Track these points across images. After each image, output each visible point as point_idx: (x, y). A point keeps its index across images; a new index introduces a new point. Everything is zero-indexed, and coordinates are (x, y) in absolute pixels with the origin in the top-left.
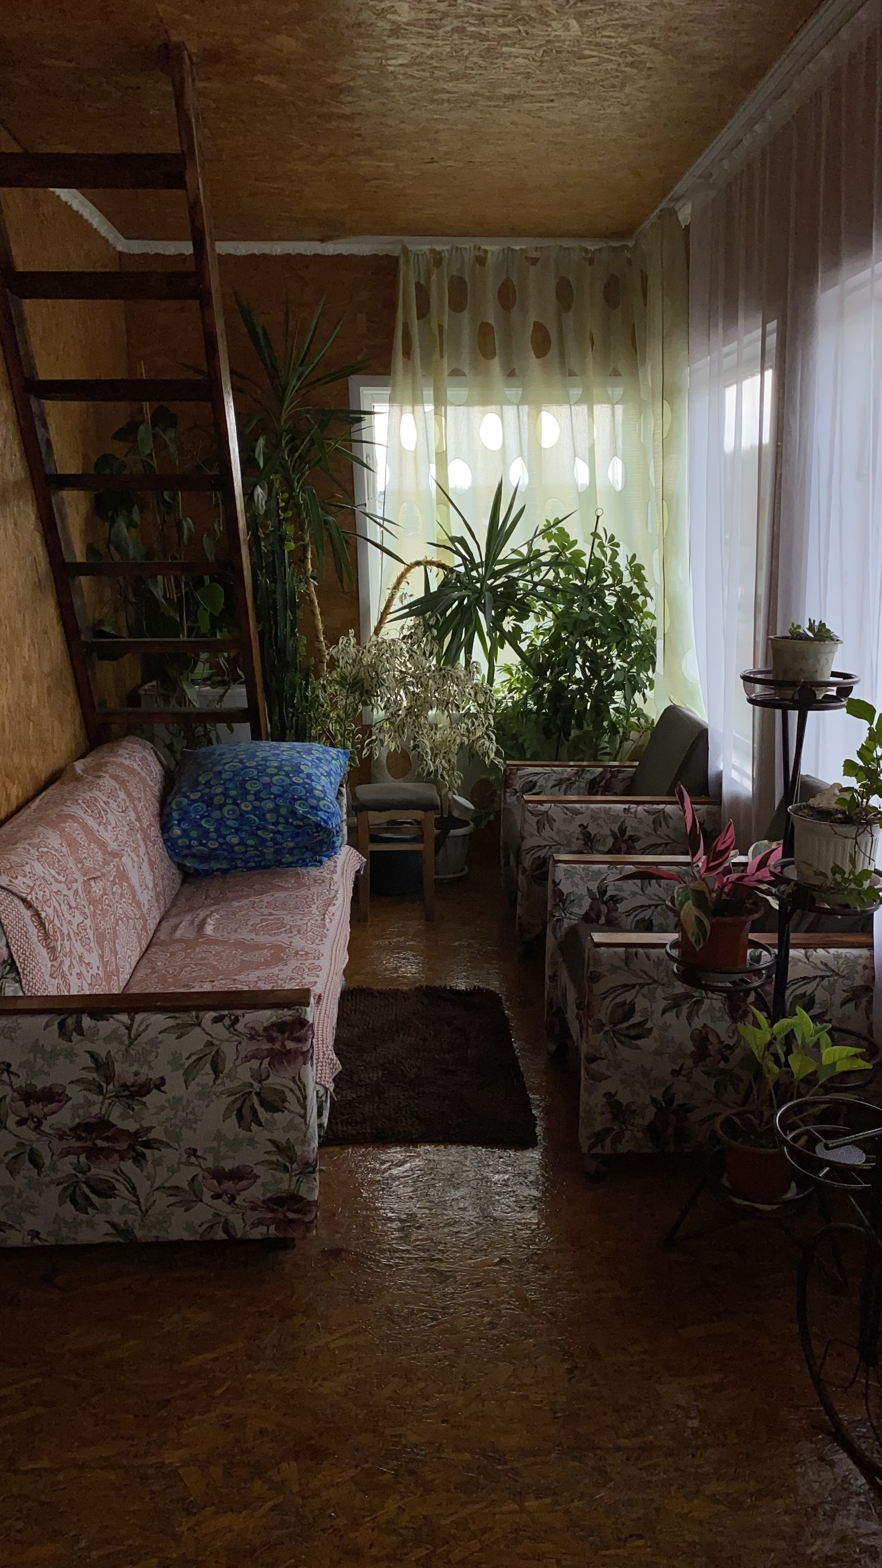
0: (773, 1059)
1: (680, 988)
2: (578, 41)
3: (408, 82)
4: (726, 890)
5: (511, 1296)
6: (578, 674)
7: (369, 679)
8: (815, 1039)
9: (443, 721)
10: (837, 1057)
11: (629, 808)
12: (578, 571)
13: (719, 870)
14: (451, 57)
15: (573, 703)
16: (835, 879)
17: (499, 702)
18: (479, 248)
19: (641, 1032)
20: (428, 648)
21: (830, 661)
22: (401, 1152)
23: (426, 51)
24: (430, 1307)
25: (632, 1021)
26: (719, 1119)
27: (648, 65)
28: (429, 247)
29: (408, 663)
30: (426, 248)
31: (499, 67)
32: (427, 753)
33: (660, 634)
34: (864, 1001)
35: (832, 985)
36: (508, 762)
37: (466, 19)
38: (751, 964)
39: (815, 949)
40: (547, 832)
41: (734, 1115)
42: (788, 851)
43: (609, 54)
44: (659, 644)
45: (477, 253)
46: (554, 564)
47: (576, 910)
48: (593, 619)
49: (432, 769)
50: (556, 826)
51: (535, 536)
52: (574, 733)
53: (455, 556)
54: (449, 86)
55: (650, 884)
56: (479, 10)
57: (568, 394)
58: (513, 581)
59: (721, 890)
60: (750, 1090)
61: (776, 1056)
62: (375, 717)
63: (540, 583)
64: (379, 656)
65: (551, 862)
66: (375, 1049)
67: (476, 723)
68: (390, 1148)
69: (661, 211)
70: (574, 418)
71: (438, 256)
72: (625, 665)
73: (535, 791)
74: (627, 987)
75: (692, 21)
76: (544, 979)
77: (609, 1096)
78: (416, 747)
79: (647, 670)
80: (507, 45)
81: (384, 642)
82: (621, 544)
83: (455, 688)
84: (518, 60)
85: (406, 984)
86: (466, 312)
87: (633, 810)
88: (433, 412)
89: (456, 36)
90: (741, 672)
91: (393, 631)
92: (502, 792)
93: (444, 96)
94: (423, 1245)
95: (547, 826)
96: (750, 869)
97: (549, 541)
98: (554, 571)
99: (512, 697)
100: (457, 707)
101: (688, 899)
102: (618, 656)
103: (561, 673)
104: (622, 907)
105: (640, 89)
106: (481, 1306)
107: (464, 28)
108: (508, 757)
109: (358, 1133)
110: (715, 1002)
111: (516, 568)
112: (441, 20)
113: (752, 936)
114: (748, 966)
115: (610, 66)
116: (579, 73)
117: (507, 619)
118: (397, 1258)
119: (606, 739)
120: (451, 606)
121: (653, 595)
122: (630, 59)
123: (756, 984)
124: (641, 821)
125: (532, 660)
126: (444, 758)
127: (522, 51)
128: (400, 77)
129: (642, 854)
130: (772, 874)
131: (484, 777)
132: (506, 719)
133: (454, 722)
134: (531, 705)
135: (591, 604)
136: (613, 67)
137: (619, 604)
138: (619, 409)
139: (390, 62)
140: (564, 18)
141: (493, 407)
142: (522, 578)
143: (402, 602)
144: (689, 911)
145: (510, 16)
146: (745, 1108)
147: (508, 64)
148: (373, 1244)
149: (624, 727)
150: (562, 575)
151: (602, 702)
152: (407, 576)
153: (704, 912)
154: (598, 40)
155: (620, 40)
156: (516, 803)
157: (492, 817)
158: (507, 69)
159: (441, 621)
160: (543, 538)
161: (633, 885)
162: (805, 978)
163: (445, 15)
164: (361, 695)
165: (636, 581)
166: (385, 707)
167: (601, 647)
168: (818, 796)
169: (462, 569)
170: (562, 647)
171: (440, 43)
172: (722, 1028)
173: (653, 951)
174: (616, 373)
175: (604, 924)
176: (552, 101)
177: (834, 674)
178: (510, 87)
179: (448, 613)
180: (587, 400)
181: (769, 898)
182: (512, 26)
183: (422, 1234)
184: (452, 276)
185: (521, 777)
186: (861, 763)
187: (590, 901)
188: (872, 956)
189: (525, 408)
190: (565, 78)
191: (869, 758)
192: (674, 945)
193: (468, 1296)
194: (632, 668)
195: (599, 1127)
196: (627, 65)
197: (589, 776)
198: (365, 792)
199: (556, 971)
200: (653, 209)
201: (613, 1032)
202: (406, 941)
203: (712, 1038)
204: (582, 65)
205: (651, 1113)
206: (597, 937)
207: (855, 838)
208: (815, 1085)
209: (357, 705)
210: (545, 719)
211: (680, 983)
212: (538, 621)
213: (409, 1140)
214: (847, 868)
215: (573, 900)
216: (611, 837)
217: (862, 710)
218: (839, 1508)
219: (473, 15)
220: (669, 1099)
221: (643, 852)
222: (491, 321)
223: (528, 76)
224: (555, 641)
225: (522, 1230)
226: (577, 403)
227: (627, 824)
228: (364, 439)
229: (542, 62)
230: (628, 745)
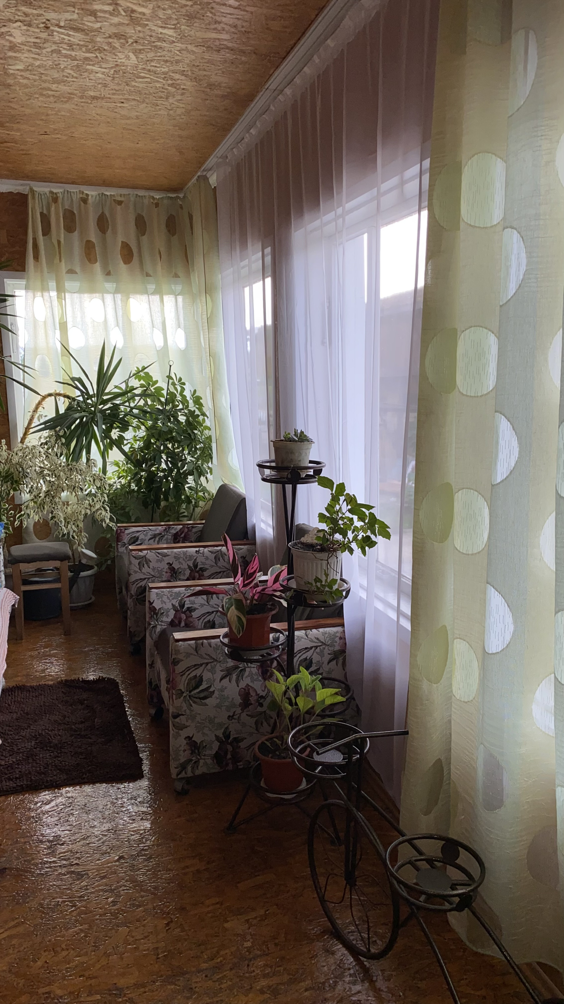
0: (288, 701)
1: (231, 663)
2: (136, 67)
3: (25, 81)
4: (256, 597)
5: (126, 881)
6: (164, 466)
7: (17, 472)
8: (311, 686)
9: (73, 500)
10: (325, 695)
11: (199, 551)
12: (160, 400)
13: (251, 586)
14: (52, 68)
15: (161, 485)
16: (317, 586)
17: (110, 485)
18: (83, 192)
19: (208, 694)
20: (59, 451)
21: (308, 454)
22: (49, 794)
23: (35, 62)
24: (70, 898)
25: (201, 688)
26: (257, 744)
27: (182, 87)
28: (49, 190)
29: (45, 462)
30: (47, 190)
31: (85, 78)
32: (61, 522)
33: (214, 439)
34: (341, 660)
35: (322, 651)
36: (118, 525)
37: (60, 45)
38: (272, 643)
39: (311, 629)
40: (145, 569)
41: (267, 740)
42: (290, 571)
43: (157, 77)
44: (214, 445)
45: (81, 196)
46: (144, 395)
47: (165, 619)
48: (171, 431)
49: (65, 532)
50: (151, 565)
51: (130, 377)
52: (163, 504)
53: (76, 390)
54: (54, 87)
55: (212, 598)
56: (69, 40)
57: (146, 288)
58: (116, 407)
59: (253, 597)
60: (275, 723)
61: (290, 699)
62: (23, 499)
63: (135, 407)
64: (24, 457)
65: (147, 589)
66: (30, 727)
67: (95, 500)
68: (40, 793)
69: (198, 177)
70: (151, 303)
71: (55, 196)
72: (193, 459)
73: (139, 542)
74: (197, 666)
75: (207, 63)
76: (146, 667)
77: (189, 738)
78: (53, 517)
79: (208, 463)
80: (90, 65)
81: (27, 447)
82: (187, 383)
83: (79, 477)
84: (98, 75)
85: (52, 680)
86: (76, 232)
87: (201, 552)
88: (56, 297)
89: (54, 55)
90: (256, 462)
91: (33, 440)
92: (115, 545)
93: (50, 93)
94: (65, 856)
95: (145, 565)
96: (270, 584)
97: (139, 381)
98: (144, 400)
99: (120, 482)
100: (82, 489)
101: (232, 606)
102: (189, 454)
103: (152, 465)
104: (195, 614)
105: (178, 101)
106: (106, 891)
107: (60, 51)
108: (118, 521)
109: (17, 785)
110: (253, 669)
111: (118, 397)
112: (43, 43)
113: (272, 625)
114: (271, 644)
115: (158, 85)
116: (139, 87)
117: (114, 431)
118: (47, 868)
119: (184, 507)
120: (75, 422)
121: (208, 416)
122: (170, 82)
123: (276, 655)
124: (207, 558)
125: (133, 458)
126: (74, 524)
127: (100, 69)
128: (19, 77)
129: (209, 579)
130: (282, 585)
131: (104, 535)
132: (116, 497)
133: (80, 501)
134: (133, 486)
135: (169, 420)
136: (160, 85)
137: (187, 421)
138: (180, 298)
139: (10, 67)
140: (126, 52)
141: (97, 295)
142: (122, 404)
143: (39, 420)
144: (233, 612)
145: (90, 47)
146: (273, 735)
147: (92, 76)
148: (29, 861)
149: (194, 499)
150: (149, 402)
151: (180, 483)
152: (43, 403)
153: (241, 612)
154: (149, 68)
155: (163, 70)
156: (125, 551)
157: (109, 562)
158: (91, 79)
159: (68, 433)
160: (135, 379)
161: (201, 599)
162: (306, 648)
163: (46, 41)
164: (12, 484)
165: (197, 406)
166: (30, 492)
167: (178, 448)
168: (306, 536)
169: (81, 399)
170: (152, 449)
171: (44, 59)
172: (258, 686)
173: (213, 641)
174: (176, 276)
175: (183, 627)
176: (123, 103)
177: (311, 462)
178: (94, 91)
179: (73, 427)
180: (158, 292)
181: (282, 601)
182: (92, 53)
183: (64, 848)
184: (65, 209)
185: (128, 534)
186: (328, 515)
187: (174, 612)
188: (344, 631)
189: (119, 296)
190: (130, 89)
191: (332, 512)
192: (225, 636)
193: (97, 886)
194: (198, 461)
195: (182, 760)
196: (169, 85)
197: (173, 532)
198: (17, 550)
199: (153, 661)
200: (194, 176)
201: (190, 696)
202: (50, 651)
203: (252, 693)
204: (140, 82)
205: (216, 746)
206: (178, 635)
207: (327, 560)
208: (314, 715)
209: (9, 491)
210: (143, 496)
211: (230, 660)
212: (136, 432)
213: (54, 786)
214: (324, 578)
215: (163, 613)
216: (188, 570)
217: (327, 483)
218: (338, 980)
219: (66, 43)
220: (227, 735)
221: (209, 577)
222: (93, 240)
223: (105, 86)
224: (147, 445)
225: (133, 835)
226: (153, 294)
227: (198, 560)
228: (8, 313)
229: (114, 78)
230: (198, 510)
